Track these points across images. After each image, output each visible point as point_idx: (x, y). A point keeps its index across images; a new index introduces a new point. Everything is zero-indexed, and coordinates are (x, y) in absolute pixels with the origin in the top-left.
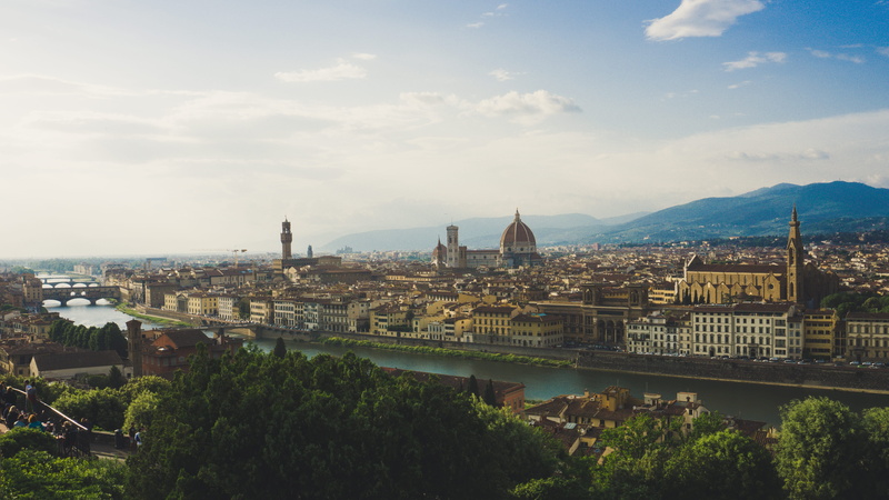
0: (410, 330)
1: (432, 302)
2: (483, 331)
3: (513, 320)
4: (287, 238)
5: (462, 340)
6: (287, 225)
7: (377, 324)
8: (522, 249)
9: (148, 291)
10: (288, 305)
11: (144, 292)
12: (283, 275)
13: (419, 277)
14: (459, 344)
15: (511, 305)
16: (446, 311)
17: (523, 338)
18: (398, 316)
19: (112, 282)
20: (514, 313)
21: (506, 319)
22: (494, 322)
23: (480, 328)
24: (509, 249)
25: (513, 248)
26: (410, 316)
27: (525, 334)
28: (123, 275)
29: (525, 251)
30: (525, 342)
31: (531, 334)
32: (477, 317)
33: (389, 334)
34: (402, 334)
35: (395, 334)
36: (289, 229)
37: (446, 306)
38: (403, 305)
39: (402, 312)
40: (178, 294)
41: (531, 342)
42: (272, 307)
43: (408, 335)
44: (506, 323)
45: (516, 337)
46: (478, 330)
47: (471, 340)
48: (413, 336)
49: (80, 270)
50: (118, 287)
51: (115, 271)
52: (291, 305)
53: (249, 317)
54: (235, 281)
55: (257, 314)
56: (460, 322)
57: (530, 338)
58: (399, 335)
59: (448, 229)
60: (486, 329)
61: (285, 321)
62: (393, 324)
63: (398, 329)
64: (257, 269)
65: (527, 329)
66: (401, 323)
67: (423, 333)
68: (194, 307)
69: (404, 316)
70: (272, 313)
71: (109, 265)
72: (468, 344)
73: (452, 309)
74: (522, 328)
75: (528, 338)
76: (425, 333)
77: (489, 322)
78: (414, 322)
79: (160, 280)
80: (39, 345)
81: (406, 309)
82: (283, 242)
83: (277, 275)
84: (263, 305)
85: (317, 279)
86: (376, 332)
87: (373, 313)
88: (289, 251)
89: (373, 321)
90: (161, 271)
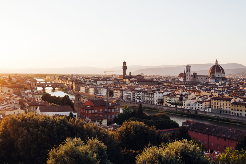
0: (182, 105)
1: (190, 94)
2: (216, 107)
3: (231, 104)
4: (125, 68)
5: (206, 111)
6: (125, 63)
7: (166, 102)
8: (219, 76)
9: (74, 85)
10: (129, 92)
11: (73, 86)
12: (123, 81)
13: (177, 84)
14: (204, 112)
15: (230, 97)
16: (197, 98)
17: (237, 112)
18: (176, 99)
19: (60, 82)
20: (232, 101)
21: (228, 103)
22: (222, 104)
23: (215, 107)
24: (213, 75)
25: (215, 75)
26: (181, 99)
27: (238, 110)
28: (65, 79)
29: (220, 76)
30: (238, 114)
31: (241, 111)
32: (213, 101)
33: (172, 106)
34: (178, 106)
35: (174, 106)
36: (126, 64)
37: (197, 96)
38: (178, 94)
39: (177, 97)
40: (85, 86)
41: (241, 114)
42: (123, 93)
43: (180, 107)
44: (228, 105)
45: (233, 111)
46: (214, 107)
47: (210, 111)
48: (183, 107)
49: (48, 77)
50: (63, 84)
51: (62, 78)
52: (130, 92)
53: (113, 96)
54: (105, 83)
55: (116, 95)
56: (205, 103)
57: (241, 112)
58: (176, 106)
59: (186, 67)
60: (218, 107)
61: (127, 98)
62: (173, 102)
63: (176, 104)
64: (114, 79)
65: (239, 108)
66: (177, 102)
67: (187, 107)
68: (92, 92)
69: (178, 99)
70: (123, 95)
71: (59, 76)
72: (209, 112)
73: (200, 97)
74: (236, 108)
75: (239, 112)
76: (188, 107)
77: (219, 104)
78: (183, 102)
79: (79, 81)
80: (40, 102)
81: (179, 96)
82: (123, 69)
83: (121, 81)
84: (119, 92)
85: (137, 83)
86: (166, 105)
87: (165, 97)
88: (126, 73)
89: (165, 100)
90: (79, 78)
